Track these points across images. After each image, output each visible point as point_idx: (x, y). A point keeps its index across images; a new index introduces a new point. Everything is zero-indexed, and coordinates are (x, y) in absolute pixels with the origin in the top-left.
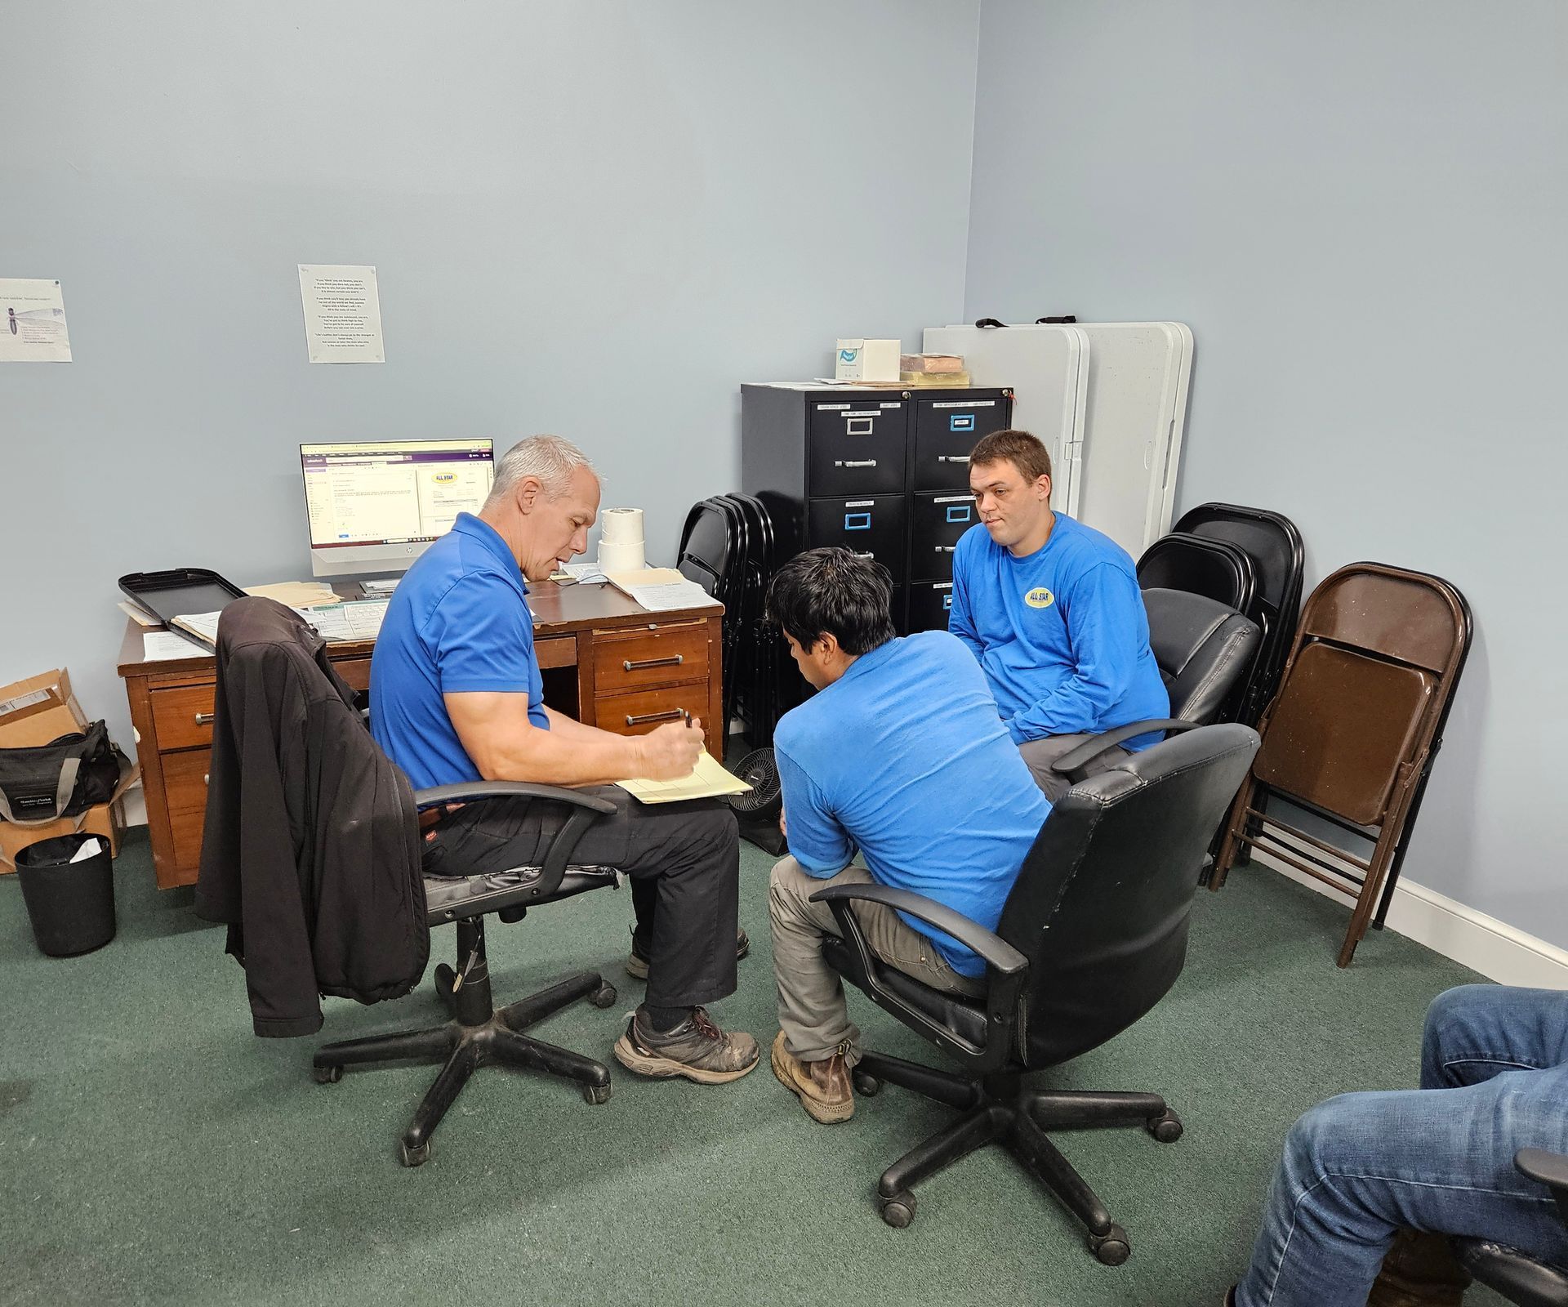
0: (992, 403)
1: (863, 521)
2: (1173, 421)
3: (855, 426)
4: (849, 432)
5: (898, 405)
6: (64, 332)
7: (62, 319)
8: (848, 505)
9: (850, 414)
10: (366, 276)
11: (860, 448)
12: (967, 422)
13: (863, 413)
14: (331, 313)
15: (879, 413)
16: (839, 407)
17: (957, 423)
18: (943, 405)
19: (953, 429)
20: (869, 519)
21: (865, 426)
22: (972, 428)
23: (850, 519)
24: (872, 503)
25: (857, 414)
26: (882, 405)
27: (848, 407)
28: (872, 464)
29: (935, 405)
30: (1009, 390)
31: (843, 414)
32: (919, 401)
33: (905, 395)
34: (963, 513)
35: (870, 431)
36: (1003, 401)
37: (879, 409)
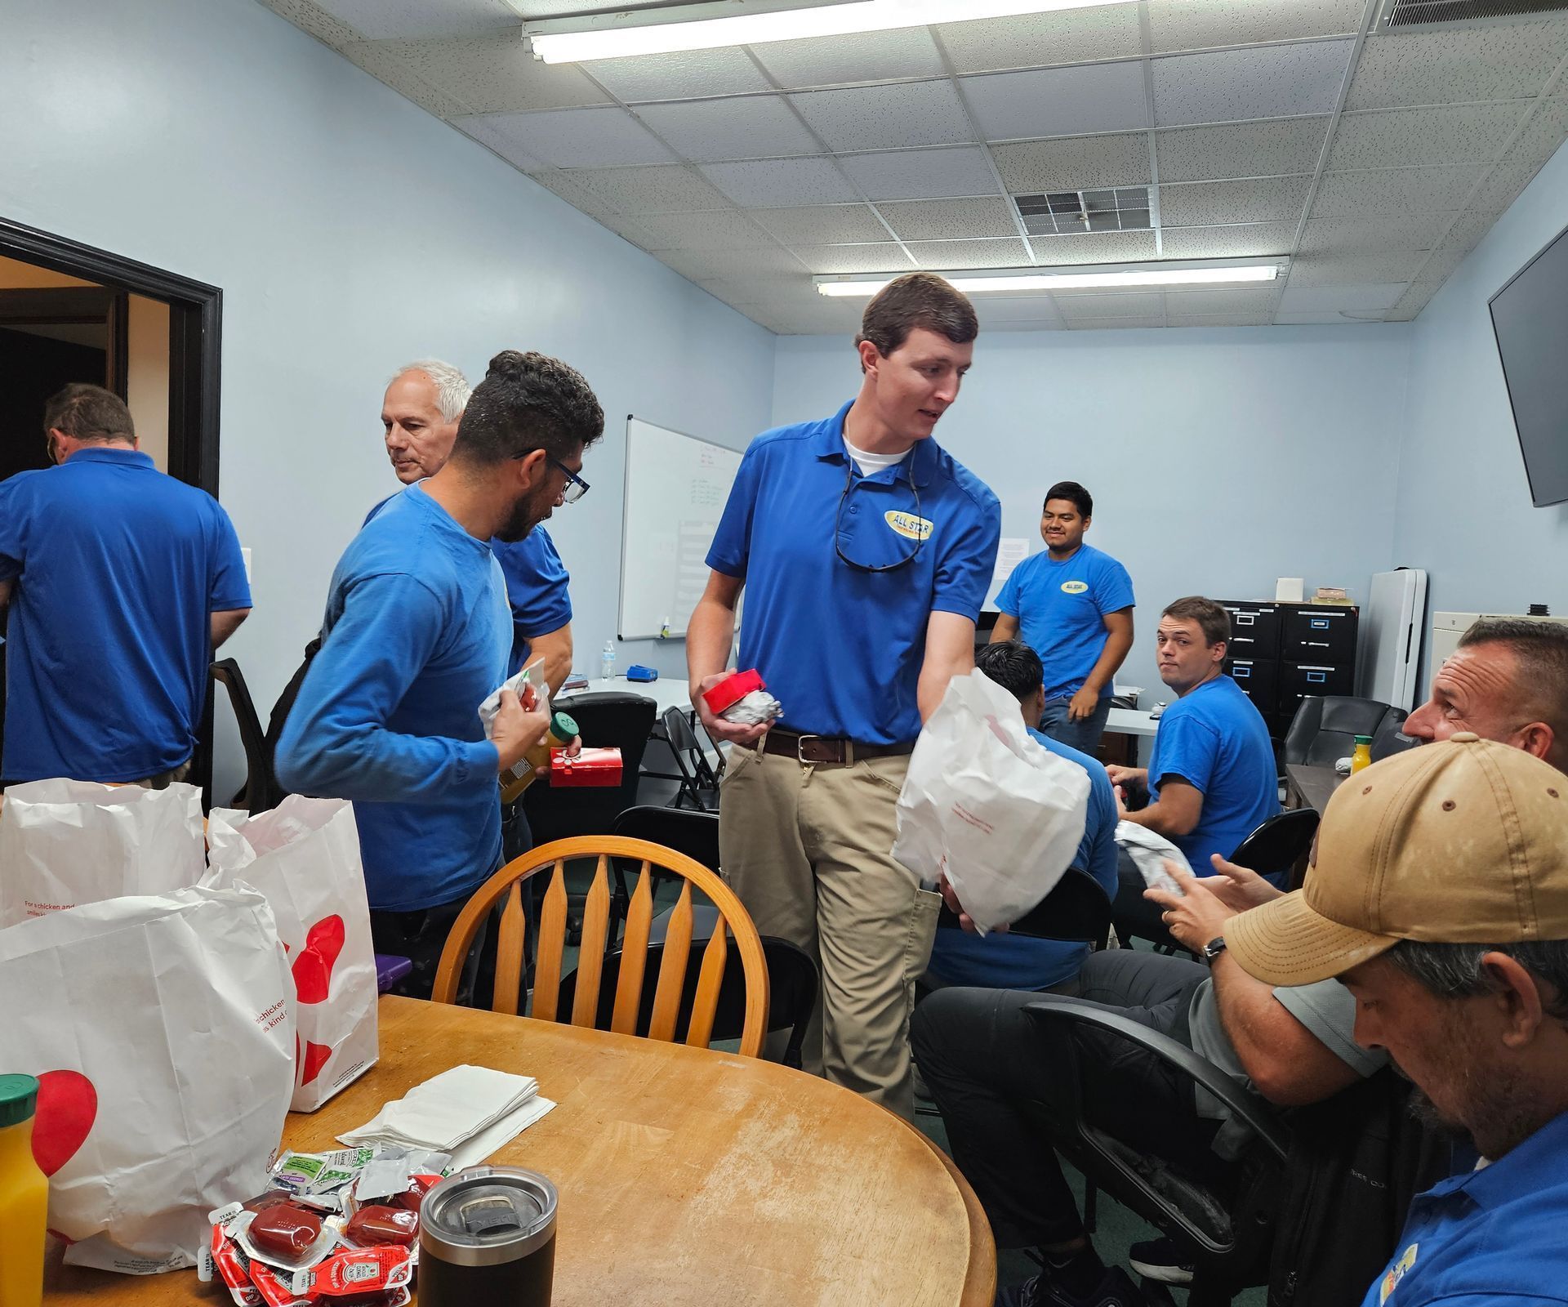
0: (1344, 615)
1: (1245, 672)
2: (1411, 626)
3: (1242, 620)
4: (1238, 623)
5: (1272, 611)
8: (1235, 662)
9: (1239, 613)
11: (1243, 631)
12: (1323, 624)
13: (1248, 613)
15: (1259, 614)
16: (1232, 609)
17: (1315, 624)
18: (1306, 613)
19: (1312, 627)
21: (1249, 620)
22: (1327, 628)
24: (1252, 663)
25: (1244, 613)
26: (1261, 610)
27: (1238, 609)
28: (1252, 641)
29: (1300, 613)
30: (1357, 608)
31: (1234, 613)
32: (1287, 610)
33: (1277, 606)
34: (1320, 677)
35: (1252, 624)
36: (1352, 614)
37: (1261, 612)
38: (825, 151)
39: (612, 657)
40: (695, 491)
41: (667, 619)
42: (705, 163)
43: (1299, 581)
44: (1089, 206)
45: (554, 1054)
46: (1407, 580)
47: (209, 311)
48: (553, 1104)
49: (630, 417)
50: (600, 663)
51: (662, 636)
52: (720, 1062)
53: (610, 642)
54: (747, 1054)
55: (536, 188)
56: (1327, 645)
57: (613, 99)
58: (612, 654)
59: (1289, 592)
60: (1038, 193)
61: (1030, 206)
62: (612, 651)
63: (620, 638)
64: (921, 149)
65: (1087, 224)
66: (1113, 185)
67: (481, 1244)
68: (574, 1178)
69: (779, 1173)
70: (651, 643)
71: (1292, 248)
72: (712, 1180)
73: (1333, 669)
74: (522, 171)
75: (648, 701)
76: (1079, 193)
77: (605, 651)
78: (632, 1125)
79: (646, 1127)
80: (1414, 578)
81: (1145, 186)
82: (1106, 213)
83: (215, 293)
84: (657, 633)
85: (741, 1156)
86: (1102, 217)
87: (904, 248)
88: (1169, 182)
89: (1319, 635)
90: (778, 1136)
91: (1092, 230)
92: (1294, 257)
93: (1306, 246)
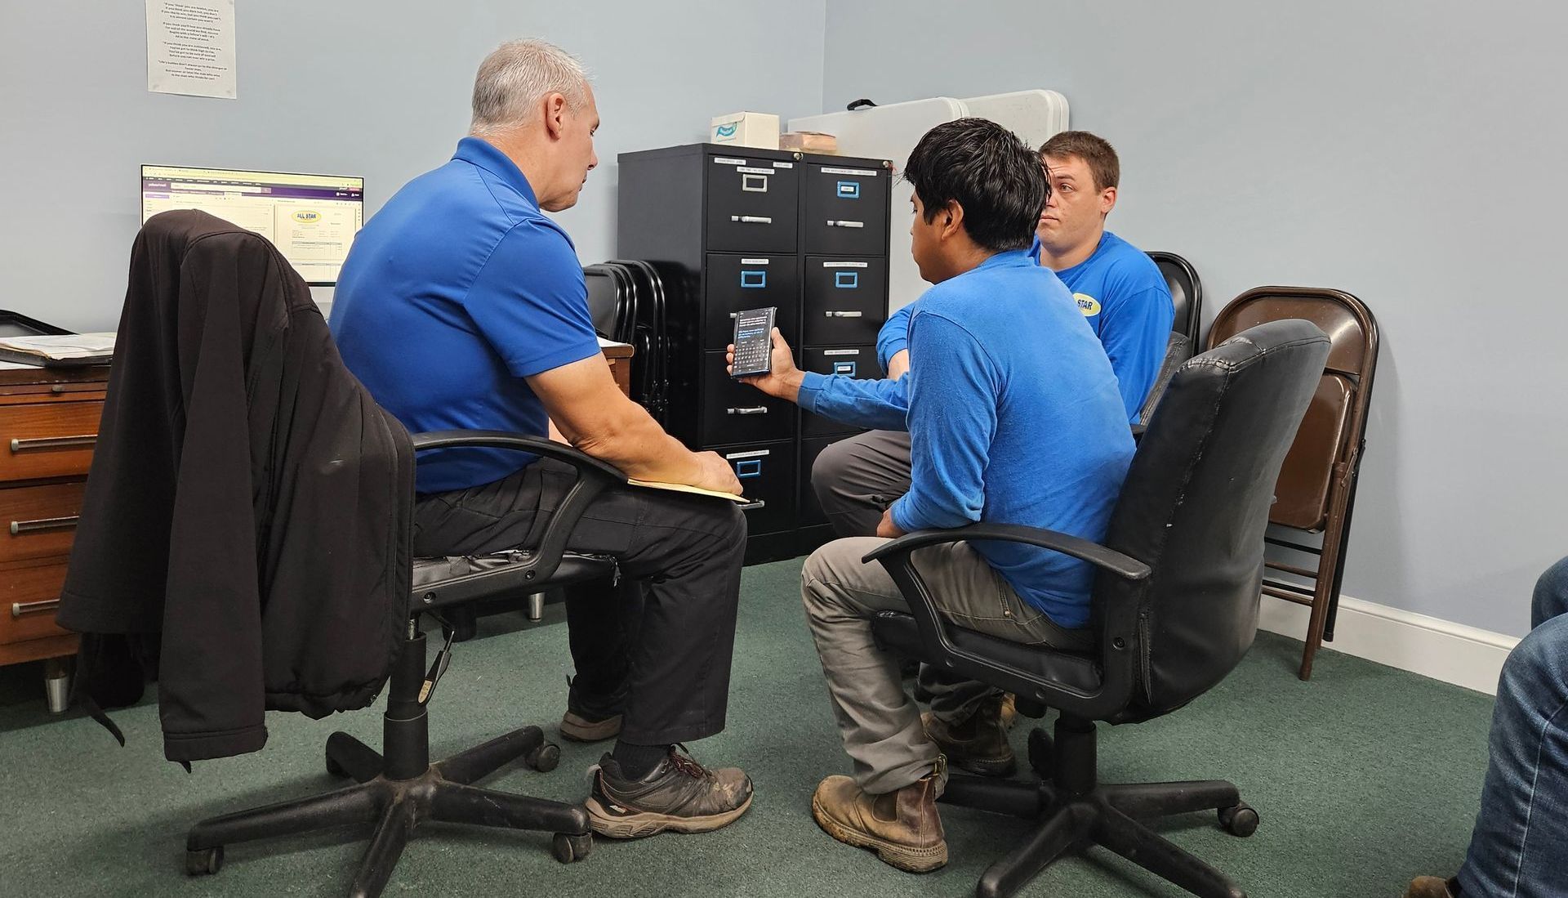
0: (874, 173)
1: (758, 279)
3: (751, 183)
4: (745, 188)
5: (790, 166)
8: (744, 261)
9: (746, 170)
11: (754, 204)
12: (852, 189)
13: (758, 170)
14: (182, 41)
15: (772, 172)
16: (735, 162)
17: (843, 189)
18: (828, 170)
19: (839, 194)
20: (764, 278)
21: (760, 183)
22: (856, 196)
23: (746, 276)
24: (766, 262)
25: (752, 170)
26: (775, 164)
27: (744, 162)
28: (769, 220)
29: (824, 170)
31: (739, 169)
32: (807, 164)
33: (796, 156)
34: (852, 278)
35: (765, 189)
36: (885, 172)
37: (773, 168)
43: (772, 117)
56: (859, 225)
73: (867, 264)
89: (849, 208)
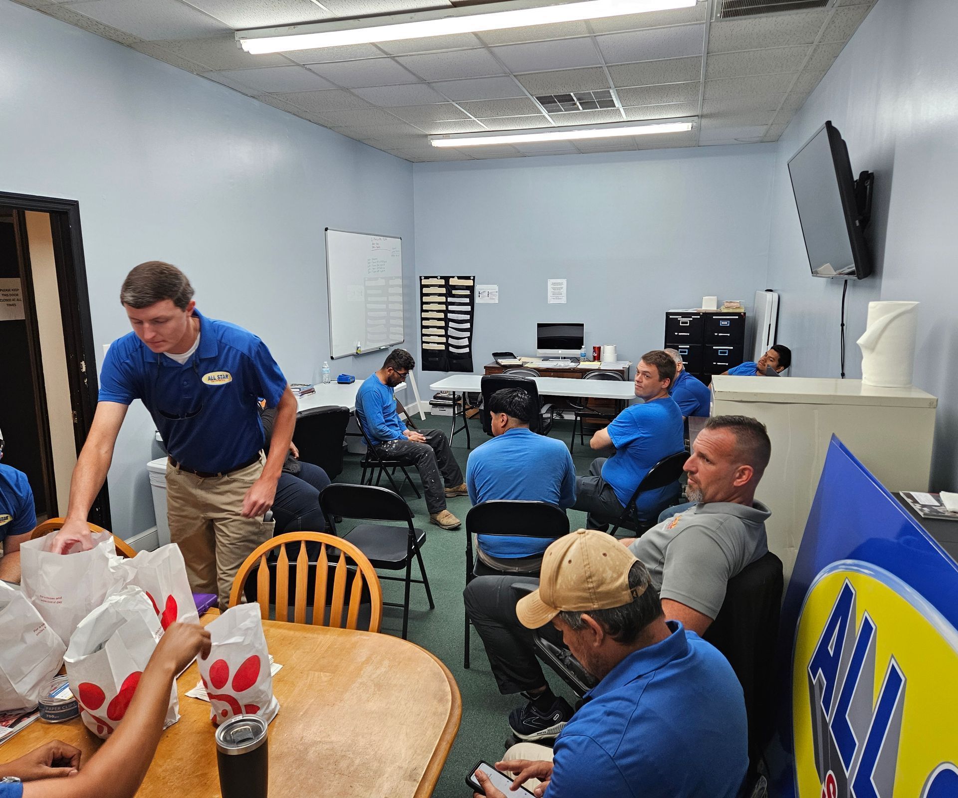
0: (737, 317)
1: (685, 352)
2: (770, 325)
3: (682, 323)
4: (681, 324)
5: (699, 317)
6: (497, 297)
7: (497, 294)
8: (680, 347)
9: (681, 319)
10: (564, 281)
11: (684, 329)
12: (726, 323)
13: (686, 319)
15: (692, 319)
16: (677, 317)
17: (722, 323)
18: (717, 317)
19: (721, 325)
20: (687, 352)
21: (687, 323)
22: (728, 325)
24: (688, 347)
25: (684, 319)
26: (693, 317)
27: (681, 317)
28: (688, 334)
29: (714, 317)
30: (745, 313)
31: (679, 319)
32: (707, 316)
33: (701, 314)
34: (725, 353)
35: (688, 325)
36: (742, 317)
37: (693, 318)
38: (422, 81)
39: (328, 371)
40: (370, 266)
41: (359, 343)
42: (354, 88)
43: (715, 297)
44: (579, 99)
45: (283, 640)
46: (768, 299)
47: (71, 214)
48: (281, 666)
49: (326, 229)
50: (322, 374)
51: (357, 353)
52: (358, 637)
53: (326, 362)
54: (373, 631)
55: (255, 102)
56: (729, 335)
57: (293, 62)
58: (328, 369)
59: (709, 305)
60: (550, 95)
61: (544, 101)
62: (327, 368)
63: (332, 358)
64: (477, 78)
65: (580, 108)
66: (591, 90)
67: (238, 747)
68: (289, 700)
69: (376, 690)
70: (351, 357)
71: (698, 112)
72: (347, 696)
73: (732, 348)
74: (247, 95)
75: (344, 409)
76: (572, 94)
77: (323, 368)
78: (316, 672)
79: (322, 673)
80: (772, 297)
81: (608, 89)
82: (589, 102)
83: (75, 205)
84: (354, 351)
85: (361, 683)
86: (587, 104)
87: (478, 121)
88: (621, 87)
89: (724, 329)
90: (378, 672)
91: (583, 109)
92: (701, 116)
93: (706, 111)
